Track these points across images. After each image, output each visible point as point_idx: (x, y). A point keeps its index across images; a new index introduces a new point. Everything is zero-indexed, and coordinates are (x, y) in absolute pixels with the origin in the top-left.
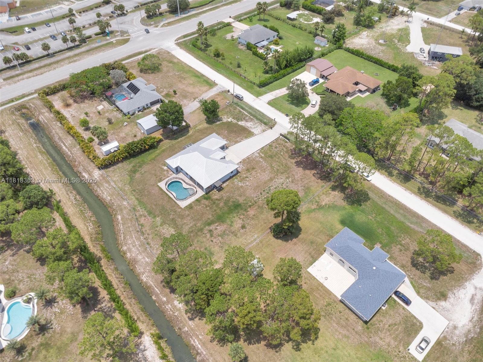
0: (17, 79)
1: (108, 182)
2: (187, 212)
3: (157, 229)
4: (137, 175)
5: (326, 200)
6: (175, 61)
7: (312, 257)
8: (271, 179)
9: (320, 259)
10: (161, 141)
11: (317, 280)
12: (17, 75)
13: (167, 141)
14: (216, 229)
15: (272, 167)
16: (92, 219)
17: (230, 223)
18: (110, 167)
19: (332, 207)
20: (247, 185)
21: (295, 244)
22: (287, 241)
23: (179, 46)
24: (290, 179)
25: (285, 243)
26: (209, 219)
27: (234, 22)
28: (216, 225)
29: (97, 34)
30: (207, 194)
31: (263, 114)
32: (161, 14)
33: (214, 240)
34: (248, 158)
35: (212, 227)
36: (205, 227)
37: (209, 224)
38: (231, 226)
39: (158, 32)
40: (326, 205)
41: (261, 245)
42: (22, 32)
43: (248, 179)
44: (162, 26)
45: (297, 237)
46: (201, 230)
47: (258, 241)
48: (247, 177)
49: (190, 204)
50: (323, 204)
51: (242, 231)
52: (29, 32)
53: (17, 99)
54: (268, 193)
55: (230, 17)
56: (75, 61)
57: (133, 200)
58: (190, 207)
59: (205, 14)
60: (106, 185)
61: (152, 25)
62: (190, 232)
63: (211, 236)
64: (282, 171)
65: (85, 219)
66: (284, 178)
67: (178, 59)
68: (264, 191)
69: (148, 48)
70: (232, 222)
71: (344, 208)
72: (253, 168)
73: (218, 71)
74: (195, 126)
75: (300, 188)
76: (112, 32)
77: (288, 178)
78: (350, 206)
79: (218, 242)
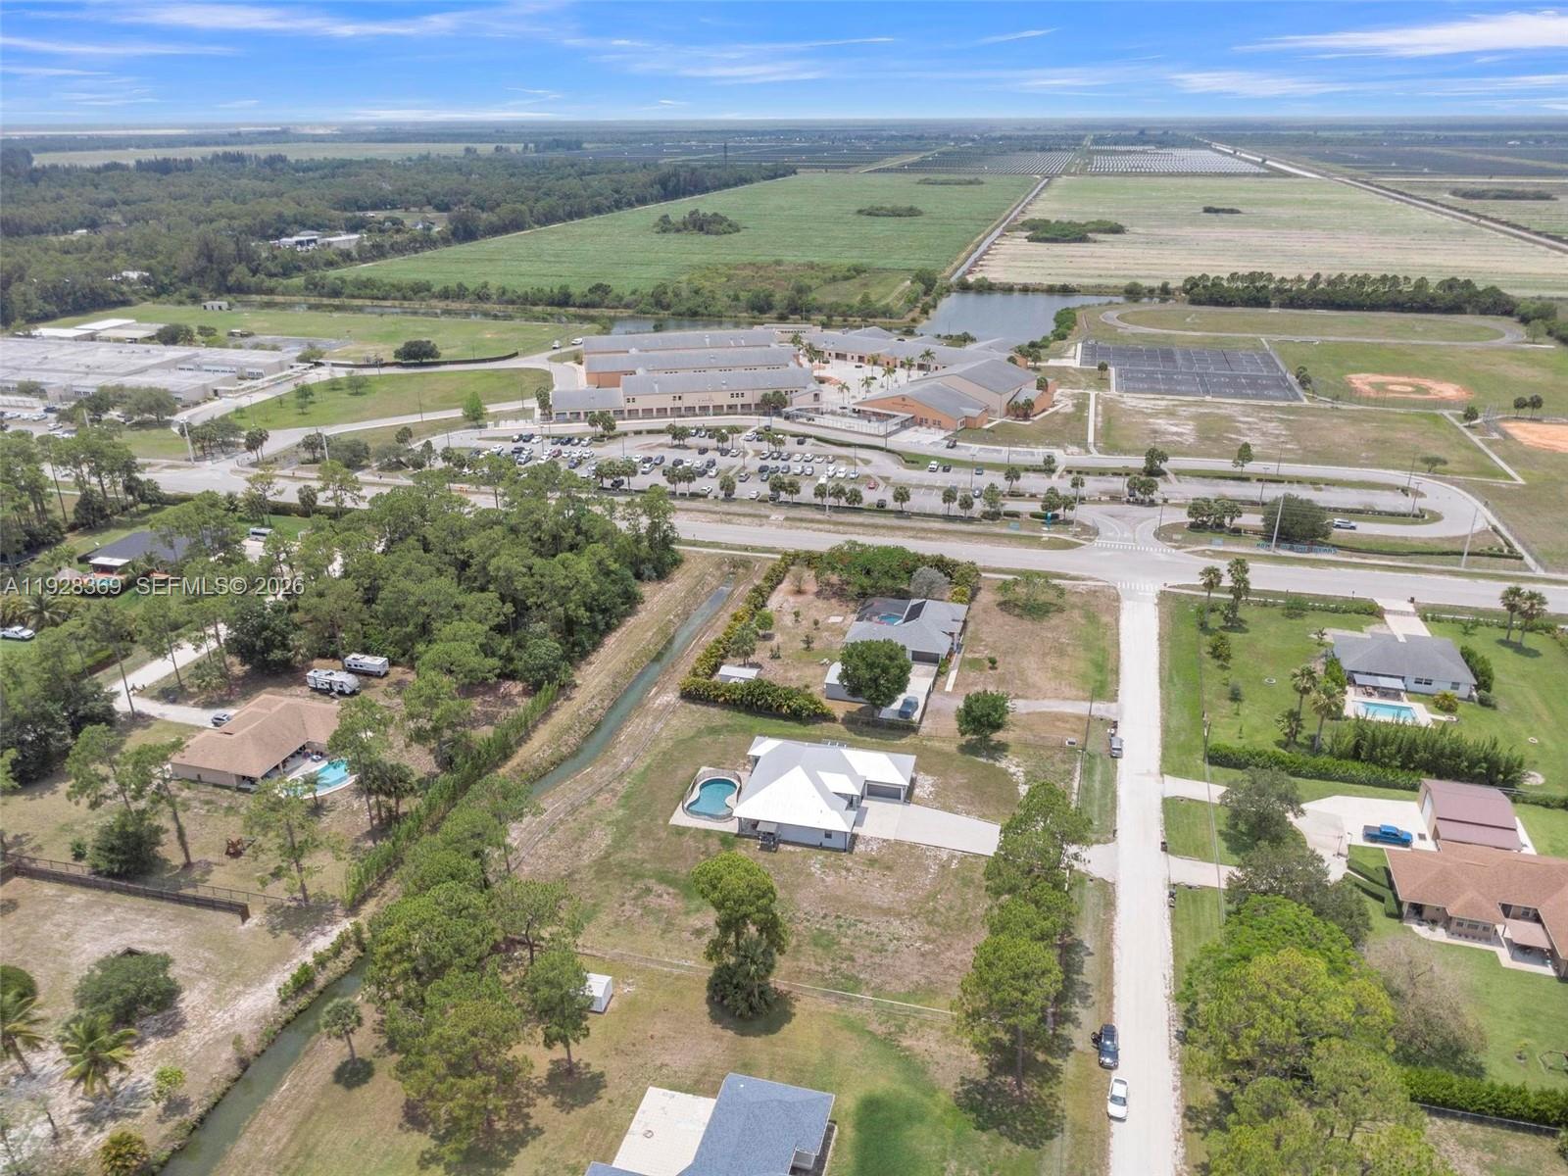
0: (798, 524)
1: (657, 719)
2: (664, 835)
3: (596, 823)
4: (708, 739)
5: (925, 1044)
6: (1105, 619)
7: (697, 1082)
8: (886, 912)
9: (702, 1099)
10: (834, 720)
11: (632, 1119)
12: (812, 521)
13: (842, 727)
14: (660, 896)
15: (933, 896)
16: (563, 749)
17: (692, 907)
18: (694, 703)
19: (912, 1067)
20: (823, 880)
21: (716, 1038)
22: (715, 1019)
23: (1160, 599)
24: (928, 947)
25: (707, 1019)
26: (677, 872)
27: (1402, 613)
28: (671, 890)
29: (1033, 515)
30: (737, 835)
31: (1114, 808)
32: (1236, 531)
33: (627, 907)
34: (913, 846)
35: (659, 888)
36: (651, 877)
37: (663, 878)
38: (687, 913)
39: (1162, 557)
40: (908, 1049)
41: (669, 980)
42: (922, 468)
43: (844, 873)
44: (1193, 552)
45: (742, 1035)
46: (638, 876)
47: (676, 972)
48: (848, 870)
49: (689, 828)
50: (905, 1043)
51: (686, 935)
52: (932, 470)
53: (754, 549)
54: (839, 926)
55: (1412, 600)
56: (922, 538)
57: (639, 767)
58: (680, 831)
59: (1350, 571)
60: (650, 720)
61: (1176, 541)
62: (621, 865)
63: (636, 898)
64: (938, 919)
65: (556, 739)
66: (918, 932)
67: (1117, 620)
68: (838, 917)
69: (1086, 574)
70: (698, 910)
71: (931, 1091)
72: (889, 868)
73: (1166, 681)
74: (930, 738)
75: (916, 978)
76: (1068, 522)
77: (926, 940)
78: (952, 1103)
79: (628, 914)
